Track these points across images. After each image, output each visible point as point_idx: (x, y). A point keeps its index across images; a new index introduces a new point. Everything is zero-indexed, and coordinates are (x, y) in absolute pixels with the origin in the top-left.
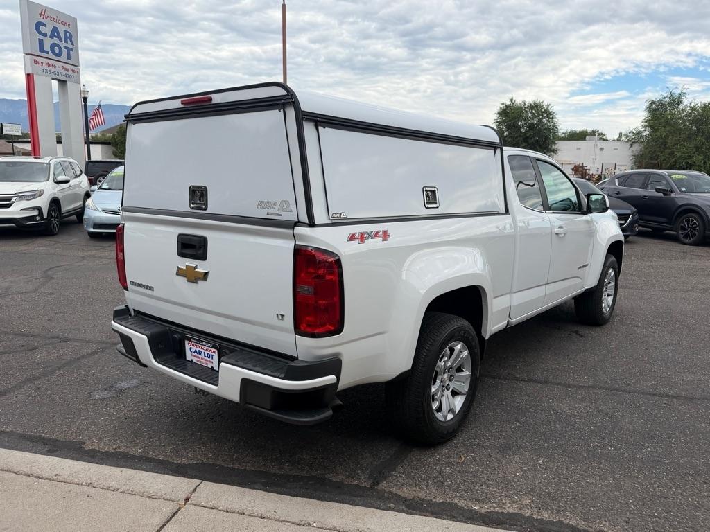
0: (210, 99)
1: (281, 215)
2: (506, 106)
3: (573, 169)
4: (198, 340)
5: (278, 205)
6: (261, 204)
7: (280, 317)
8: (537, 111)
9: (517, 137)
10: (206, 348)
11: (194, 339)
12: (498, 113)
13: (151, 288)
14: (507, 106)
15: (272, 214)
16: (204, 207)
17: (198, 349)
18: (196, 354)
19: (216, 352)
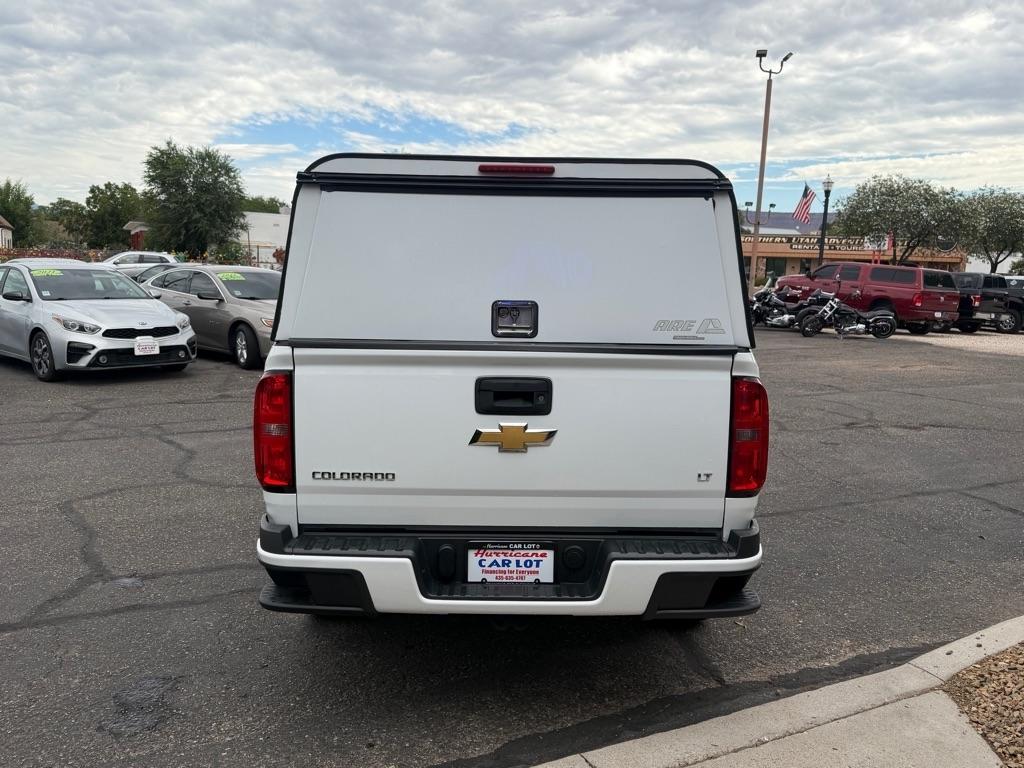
0: (552, 170)
1: (703, 339)
2: (160, 151)
3: (274, 256)
4: (506, 544)
5: (696, 326)
6: (662, 325)
7: (703, 478)
8: (212, 164)
9: (185, 203)
10: (522, 552)
12: (149, 163)
14: (162, 153)
15: (685, 338)
16: (529, 332)
17: (499, 560)
18: (494, 568)
19: (550, 554)
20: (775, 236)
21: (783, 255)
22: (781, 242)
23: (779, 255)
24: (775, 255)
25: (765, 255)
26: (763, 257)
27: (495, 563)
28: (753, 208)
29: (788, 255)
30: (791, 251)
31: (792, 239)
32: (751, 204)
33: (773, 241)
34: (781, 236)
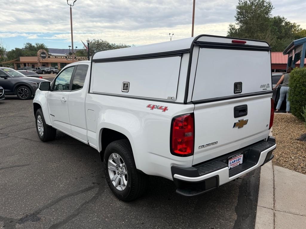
0: (246, 42)
1: (267, 89)
4: (235, 156)
6: (261, 86)
10: (237, 157)
11: (233, 156)
13: (216, 143)
15: (264, 89)
17: (233, 161)
18: (233, 163)
19: (242, 155)
20: (61, 56)
21: (65, 62)
22: (64, 58)
23: (64, 62)
24: (63, 62)
25: (60, 62)
26: (59, 63)
27: (233, 162)
28: (71, 48)
29: (67, 62)
30: (67, 61)
31: (67, 57)
32: (71, 46)
33: (61, 58)
34: (64, 56)
